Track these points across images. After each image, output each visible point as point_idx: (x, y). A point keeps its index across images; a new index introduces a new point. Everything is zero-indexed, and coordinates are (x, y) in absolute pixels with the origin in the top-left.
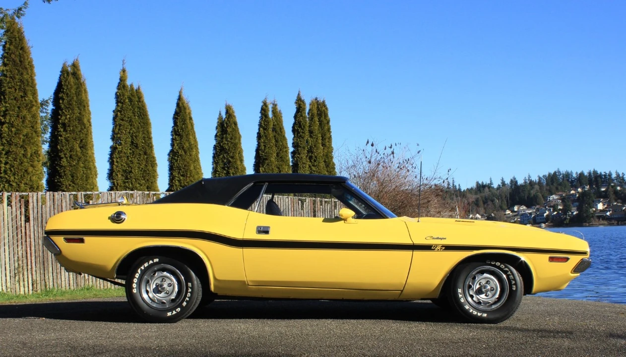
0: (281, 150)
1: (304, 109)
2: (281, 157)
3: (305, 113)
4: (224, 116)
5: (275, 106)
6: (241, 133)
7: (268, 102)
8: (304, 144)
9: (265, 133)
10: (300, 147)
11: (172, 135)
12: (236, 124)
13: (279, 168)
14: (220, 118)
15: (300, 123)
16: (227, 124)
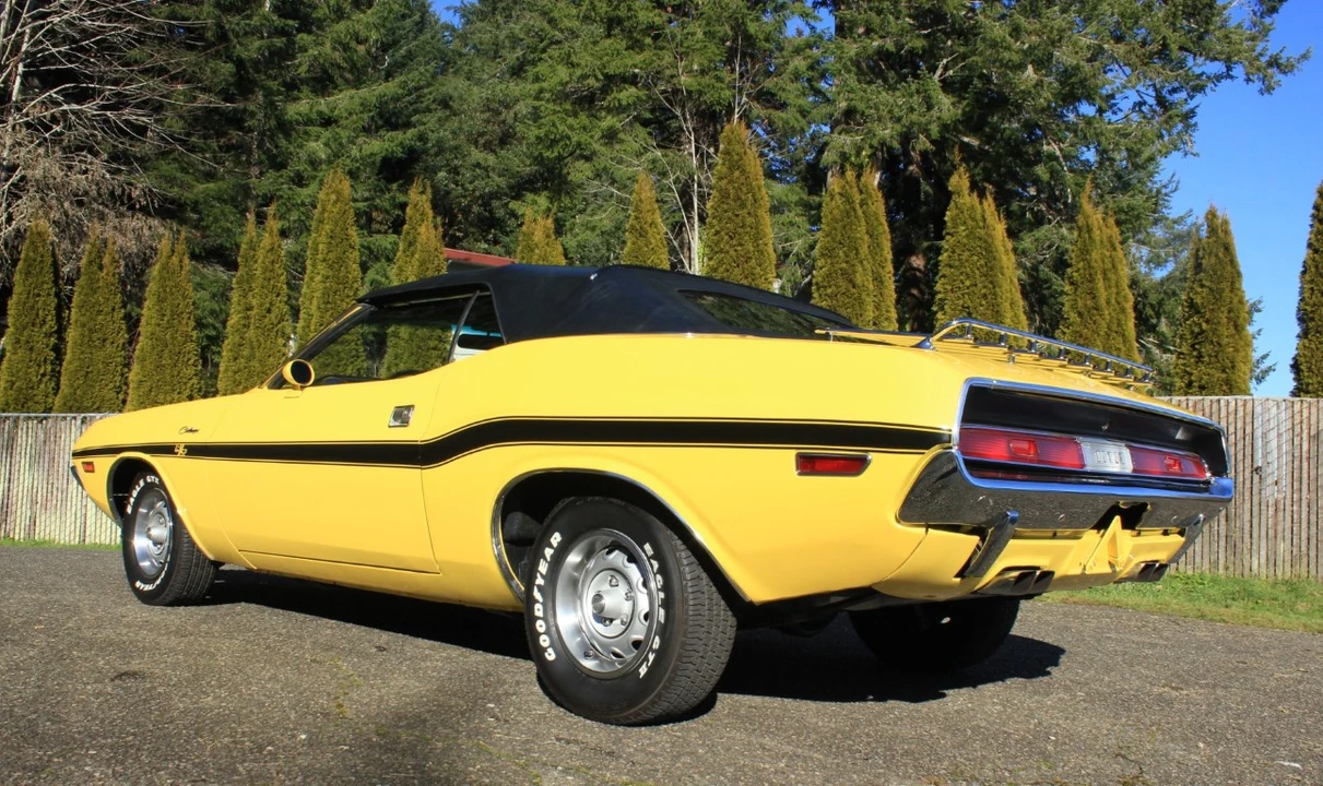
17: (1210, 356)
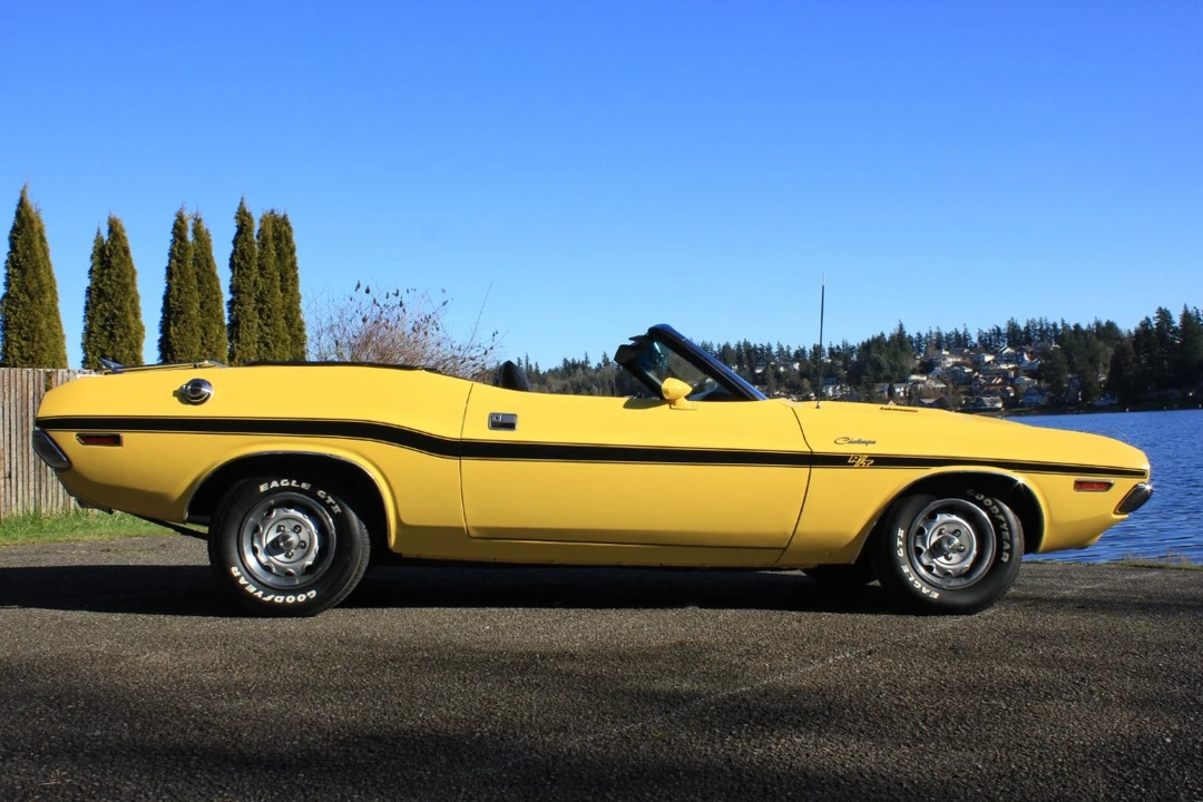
0: (207, 298)
1: (250, 229)
2: (208, 310)
3: (252, 235)
4: (106, 238)
5: (198, 221)
6: (136, 267)
7: (186, 214)
8: (247, 286)
9: (179, 267)
10: (243, 293)
11: (7, 267)
12: (126, 251)
13: (203, 328)
14: (99, 240)
15: (242, 252)
16: (110, 250)
17: (121, 337)
